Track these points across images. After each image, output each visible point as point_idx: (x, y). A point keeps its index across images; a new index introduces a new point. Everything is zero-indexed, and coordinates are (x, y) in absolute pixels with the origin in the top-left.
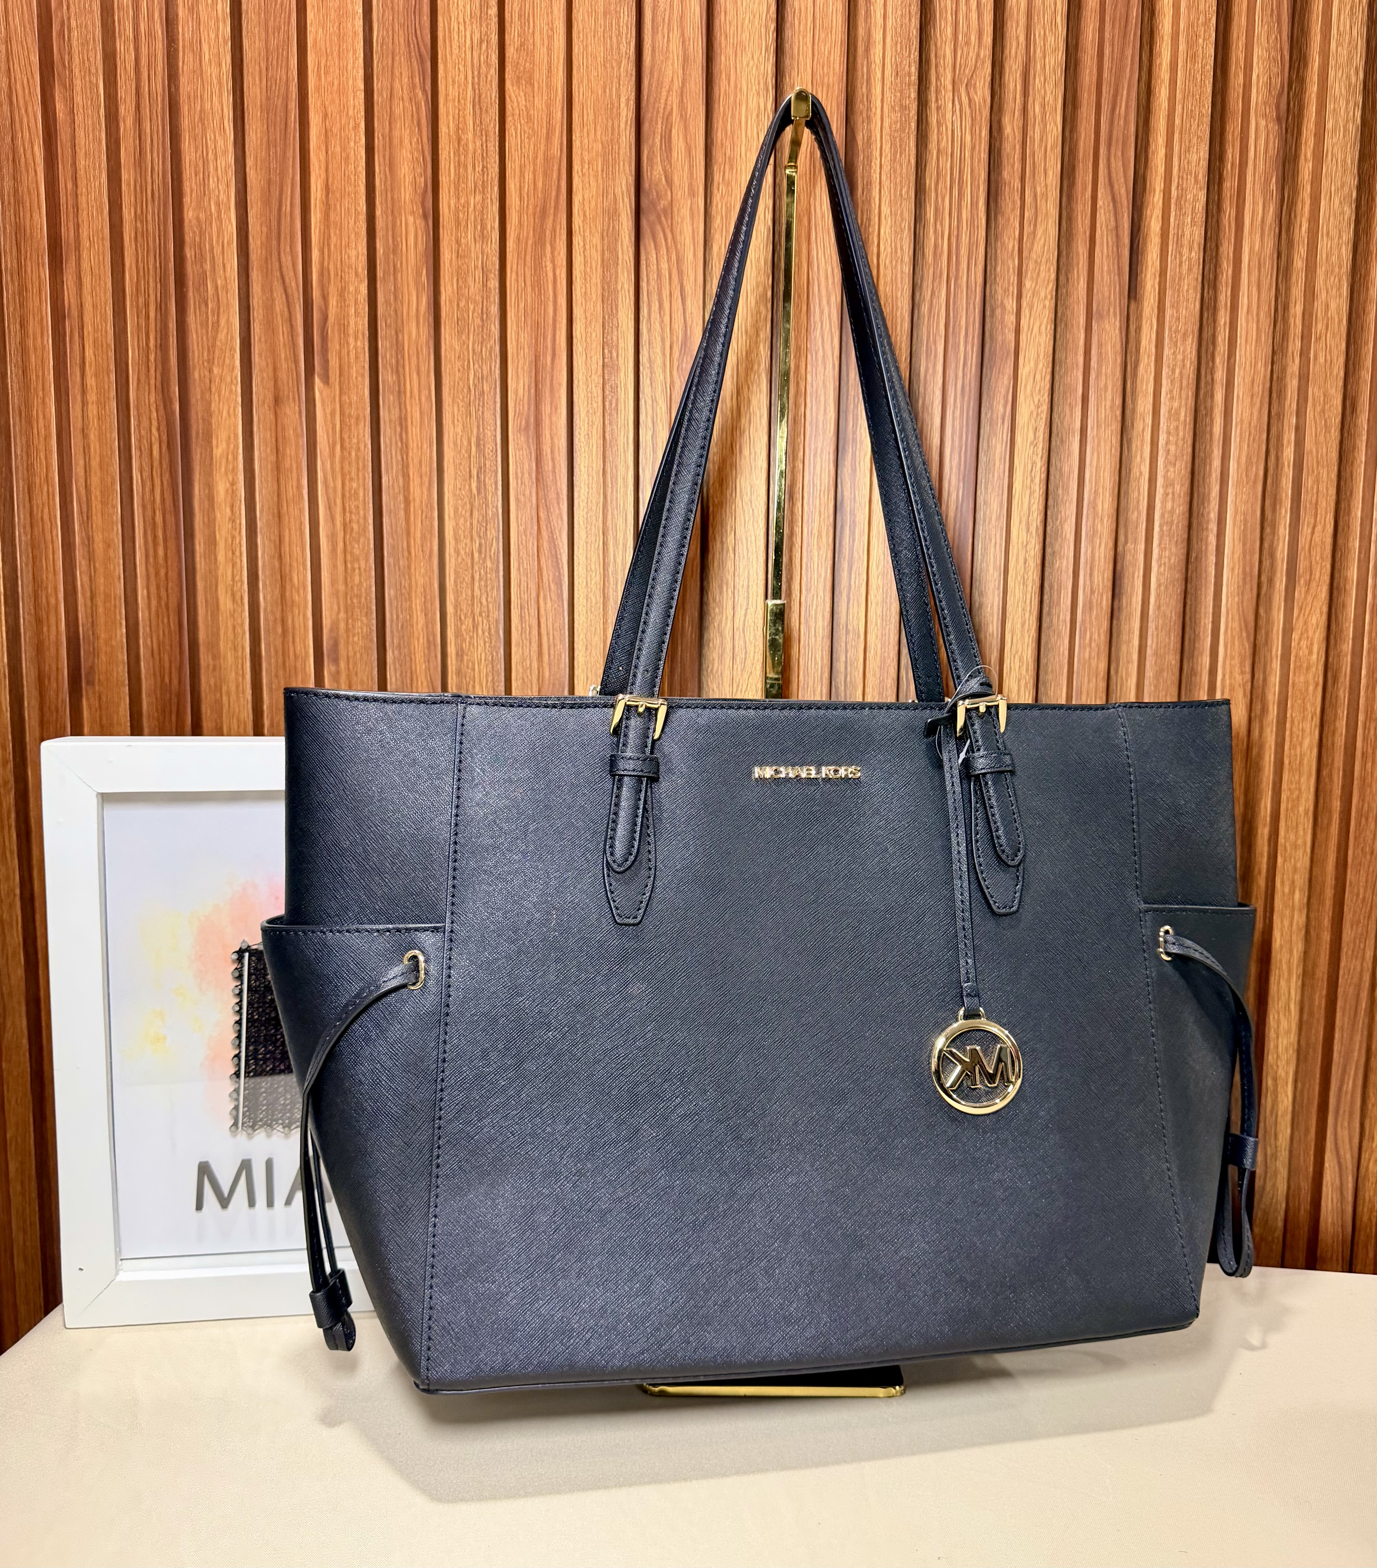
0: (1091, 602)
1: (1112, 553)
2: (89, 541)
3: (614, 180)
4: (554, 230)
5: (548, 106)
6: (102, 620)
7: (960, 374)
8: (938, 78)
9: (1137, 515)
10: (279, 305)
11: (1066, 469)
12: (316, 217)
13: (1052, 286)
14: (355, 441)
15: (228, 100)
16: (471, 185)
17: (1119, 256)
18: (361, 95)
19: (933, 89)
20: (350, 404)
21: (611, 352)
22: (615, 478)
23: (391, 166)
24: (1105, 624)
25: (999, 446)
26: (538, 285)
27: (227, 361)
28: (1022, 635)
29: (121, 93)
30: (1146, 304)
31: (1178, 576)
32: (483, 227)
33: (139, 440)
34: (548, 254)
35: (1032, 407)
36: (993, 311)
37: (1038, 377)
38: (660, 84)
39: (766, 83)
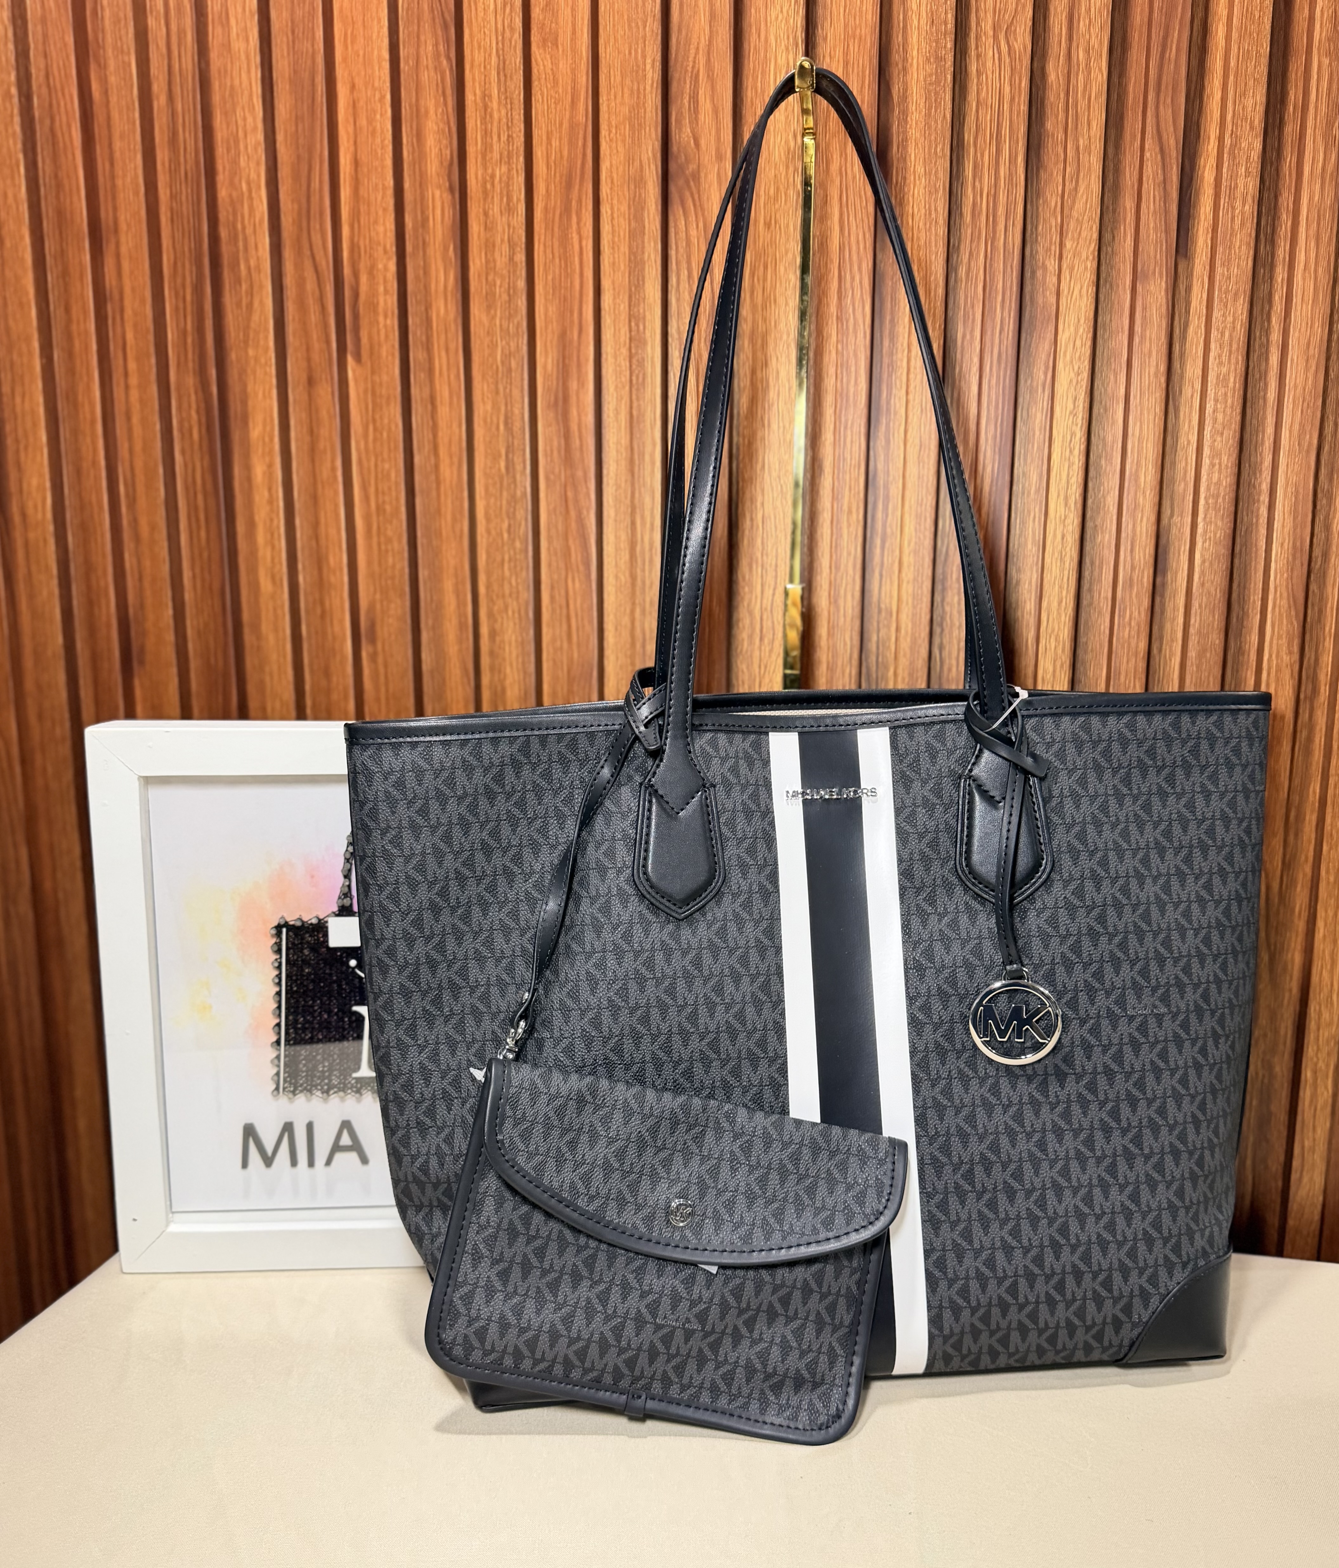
0: (1131, 579)
1: (1154, 528)
2: (135, 522)
3: (640, 146)
4: (580, 201)
5: (573, 71)
6: (149, 601)
7: (997, 341)
8: (978, 24)
9: (1183, 487)
10: (311, 285)
11: (1109, 438)
12: (345, 193)
13: (1094, 246)
14: (386, 421)
15: (256, 74)
16: (496, 155)
17: (1166, 212)
18: (386, 65)
19: (973, 35)
20: (381, 384)
21: (637, 325)
22: (642, 455)
23: (419, 136)
24: (1146, 602)
25: (1039, 415)
26: (565, 257)
27: (262, 342)
28: (1059, 614)
29: (154, 71)
30: (1197, 261)
31: (1224, 551)
32: (509, 199)
33: (181, 423)
34: (574, 226)
35: (1072, 375)
36: (1033, 273)
37: (1078, 343)
38: (688, 42)
39: (795, 38)
